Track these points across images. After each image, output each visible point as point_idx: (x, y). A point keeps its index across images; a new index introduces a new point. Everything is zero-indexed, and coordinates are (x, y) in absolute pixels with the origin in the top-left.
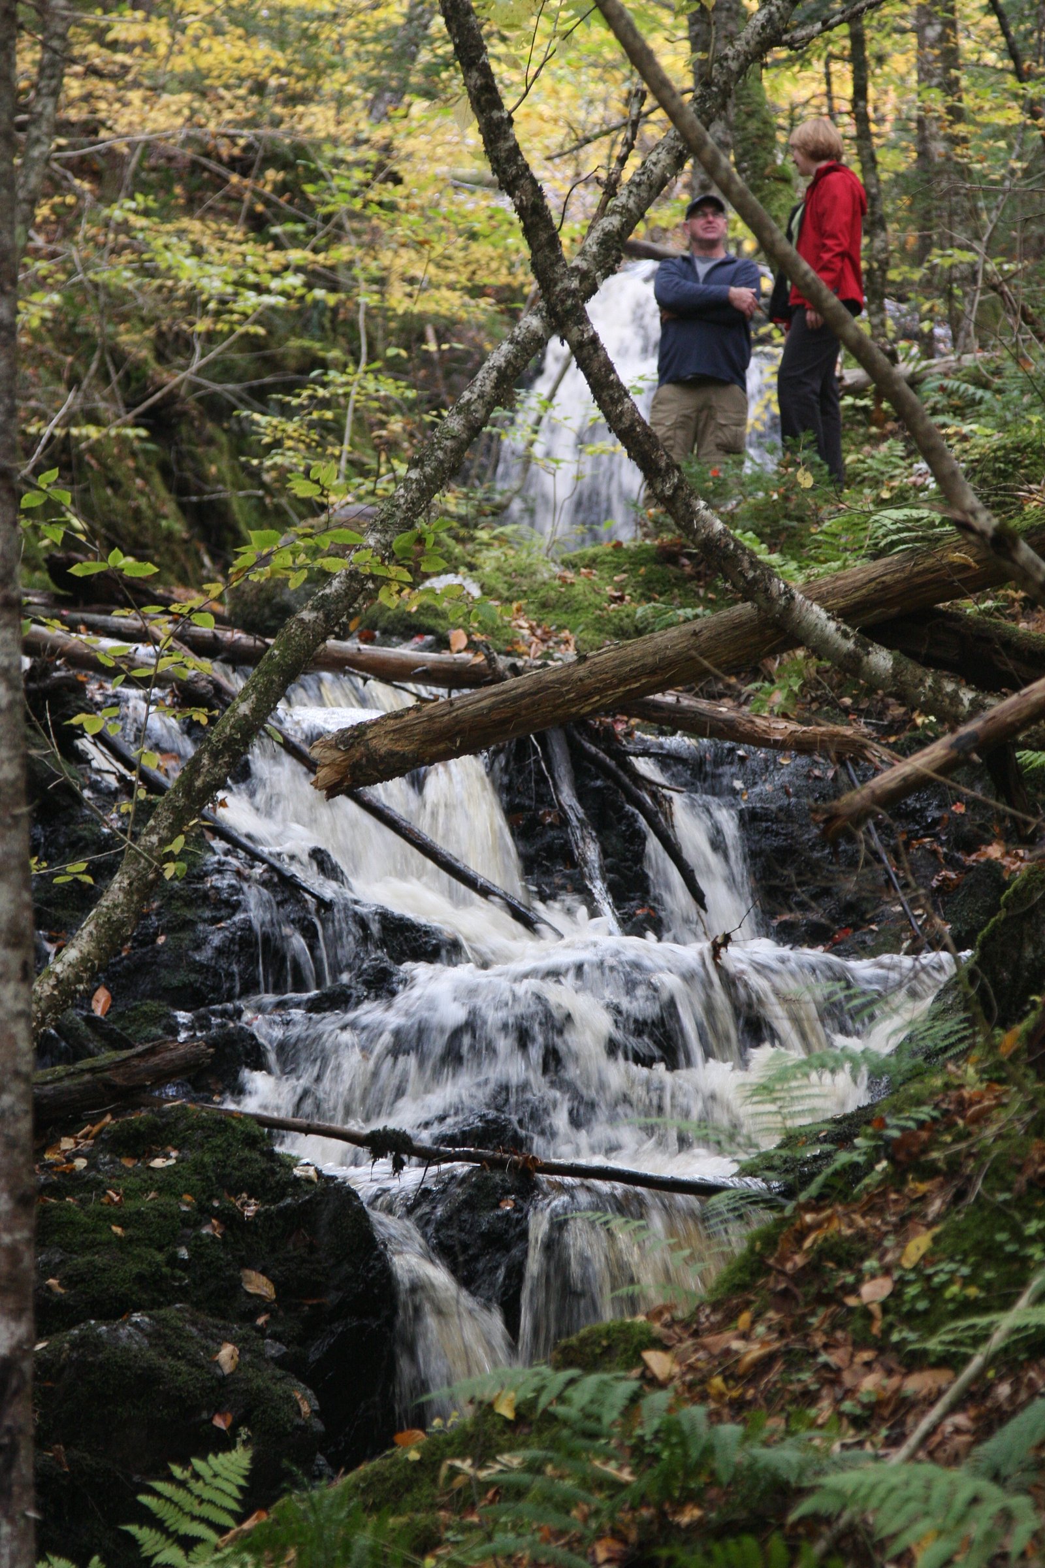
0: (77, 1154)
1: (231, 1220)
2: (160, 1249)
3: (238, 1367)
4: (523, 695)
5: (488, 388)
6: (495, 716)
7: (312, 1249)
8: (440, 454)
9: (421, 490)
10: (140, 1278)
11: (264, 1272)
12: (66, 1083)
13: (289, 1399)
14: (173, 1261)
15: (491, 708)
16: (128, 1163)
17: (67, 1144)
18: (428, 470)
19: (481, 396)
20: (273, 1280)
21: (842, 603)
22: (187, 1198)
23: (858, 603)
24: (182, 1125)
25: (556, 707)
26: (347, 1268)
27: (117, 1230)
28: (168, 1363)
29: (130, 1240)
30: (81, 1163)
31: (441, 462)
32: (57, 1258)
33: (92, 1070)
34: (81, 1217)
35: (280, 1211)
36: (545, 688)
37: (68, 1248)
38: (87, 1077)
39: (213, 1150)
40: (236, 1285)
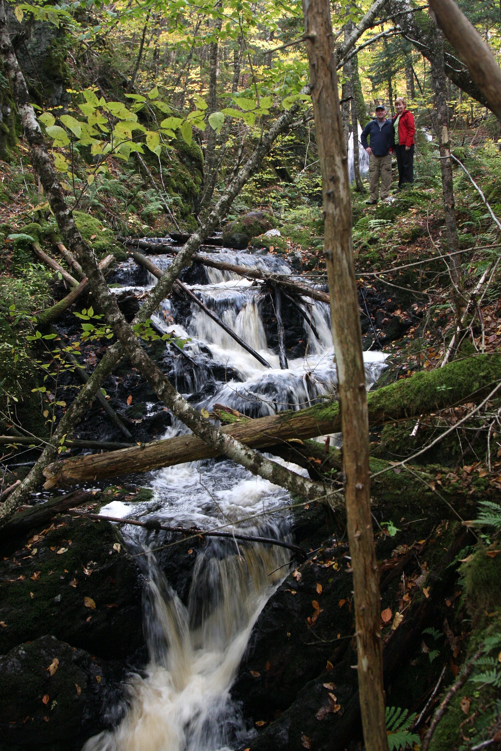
0: (36, 545)
1: (81, 577)
5: (179, 262)
7: (112, 584)
8: (161, 287)
9: (154, 301)
10: (35, 618)
11: (92, 597)
14: (53, 604)
16: (53, 550)
17: (36, 538)
18: (157, 293)
19: (176, 265)
21: (248, 439)
22: (65, 571)
23: (256, 441)
26: (125, 590)
27: (32, 594)
29: (36, 598)
30: (34, 552)
31: (162, 290)
33: (48, 507)
35: (101, 571)
37: (11, 604)
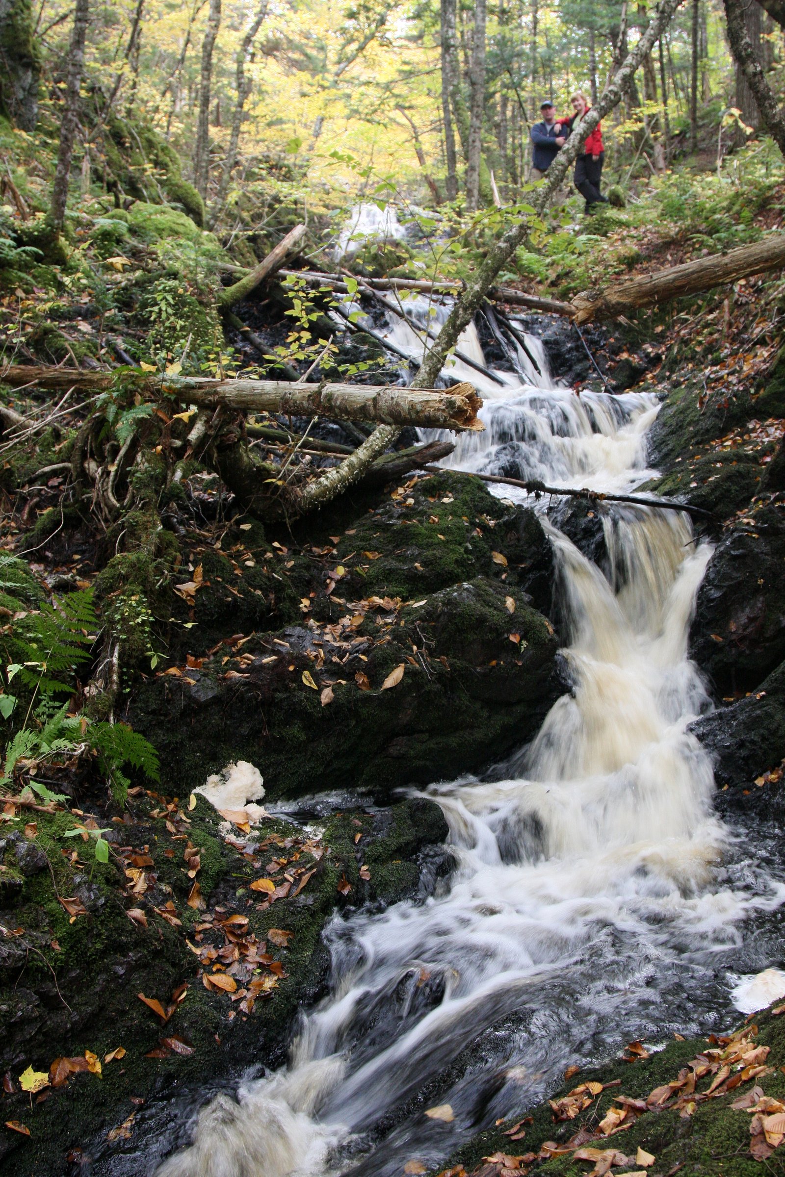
0: (408, 496)
1: (484, 528)
2: (460, 544)
3: (516, 609)
4: (693, 273)
6: (677, 284)
7: (518, 539)
10: (457, 561)
11: (501, 552)
12: (397, 462)
13: (543, 625)
14: (467, 550)
15: (674, 280)
16: (432, 500)
17: (401, 490)
20: (505, 556)
22: (465, 518)
24: (450, 481)
25: (711, 279)
26: (534, 548)
27: (441, 537)
28: (487, 610)
29: (448, 541)
30: (411, 501)
32: (417, 552)
33: (407, 455)
34: (424, 531)
35: (505, 523)
36: (706, 269)
37: (420, 546)
38: (405, 459)
39: (467, 493)
40: (491, 558)
